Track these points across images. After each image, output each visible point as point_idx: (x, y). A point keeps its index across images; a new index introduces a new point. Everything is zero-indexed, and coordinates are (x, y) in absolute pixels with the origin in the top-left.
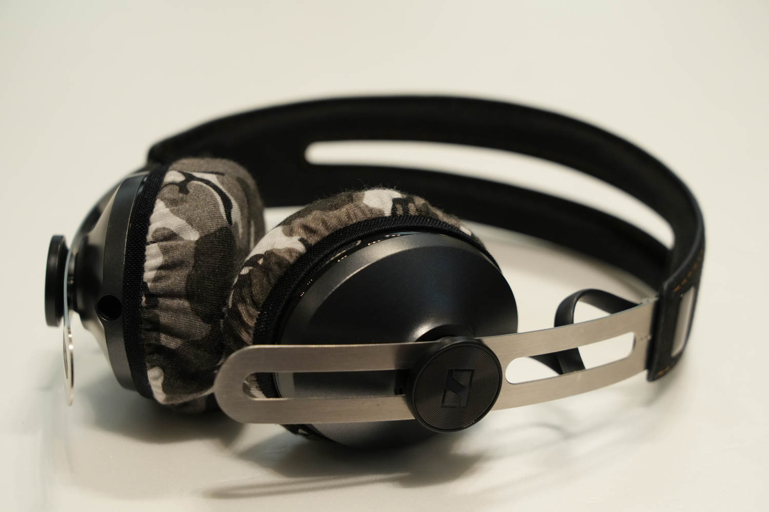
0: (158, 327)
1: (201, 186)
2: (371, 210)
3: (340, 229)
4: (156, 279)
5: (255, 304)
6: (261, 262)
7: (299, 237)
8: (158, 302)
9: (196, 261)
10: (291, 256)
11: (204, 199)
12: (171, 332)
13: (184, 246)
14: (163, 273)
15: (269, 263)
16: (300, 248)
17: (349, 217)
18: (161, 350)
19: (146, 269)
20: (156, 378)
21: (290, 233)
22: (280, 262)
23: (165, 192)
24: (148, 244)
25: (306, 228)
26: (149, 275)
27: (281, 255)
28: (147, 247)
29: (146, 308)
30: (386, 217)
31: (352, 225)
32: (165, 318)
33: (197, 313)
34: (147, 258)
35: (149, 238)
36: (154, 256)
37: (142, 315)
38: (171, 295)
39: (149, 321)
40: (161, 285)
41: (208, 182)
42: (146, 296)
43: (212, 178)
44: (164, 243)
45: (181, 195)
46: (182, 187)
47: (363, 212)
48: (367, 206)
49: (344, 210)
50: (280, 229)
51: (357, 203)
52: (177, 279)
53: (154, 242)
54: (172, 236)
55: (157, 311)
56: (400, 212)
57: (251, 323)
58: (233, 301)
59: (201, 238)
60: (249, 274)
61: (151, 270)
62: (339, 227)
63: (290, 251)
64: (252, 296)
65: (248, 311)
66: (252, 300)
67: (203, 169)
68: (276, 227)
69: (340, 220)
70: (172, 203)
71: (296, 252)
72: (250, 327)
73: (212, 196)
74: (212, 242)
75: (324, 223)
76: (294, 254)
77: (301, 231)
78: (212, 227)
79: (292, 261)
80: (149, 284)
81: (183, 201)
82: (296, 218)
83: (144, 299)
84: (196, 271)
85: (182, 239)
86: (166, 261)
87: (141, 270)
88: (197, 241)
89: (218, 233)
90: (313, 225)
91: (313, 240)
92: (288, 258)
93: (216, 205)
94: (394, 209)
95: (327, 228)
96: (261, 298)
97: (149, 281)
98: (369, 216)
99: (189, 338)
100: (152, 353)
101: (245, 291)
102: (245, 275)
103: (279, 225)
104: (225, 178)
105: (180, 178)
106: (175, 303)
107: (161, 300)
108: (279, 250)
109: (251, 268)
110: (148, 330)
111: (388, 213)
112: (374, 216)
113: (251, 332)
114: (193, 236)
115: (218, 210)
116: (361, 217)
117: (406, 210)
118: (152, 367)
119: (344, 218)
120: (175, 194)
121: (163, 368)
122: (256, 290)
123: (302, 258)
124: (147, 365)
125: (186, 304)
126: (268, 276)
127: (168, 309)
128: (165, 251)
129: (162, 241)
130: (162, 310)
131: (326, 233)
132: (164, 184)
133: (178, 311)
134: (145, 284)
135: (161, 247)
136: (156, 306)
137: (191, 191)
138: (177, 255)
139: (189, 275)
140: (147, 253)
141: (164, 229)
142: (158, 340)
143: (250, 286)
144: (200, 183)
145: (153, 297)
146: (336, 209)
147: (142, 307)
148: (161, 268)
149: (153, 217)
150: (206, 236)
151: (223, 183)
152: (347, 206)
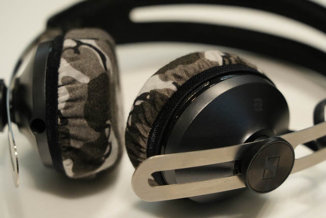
0: (68, 136)
1: (87, 49)
2: (211, 63)
3: (196, 75)
4: (66, 108)
5: (148, 124)
6: (148, 97)
7: (172, 82)
8: (68, 121)
9: (89, 95)
10: (168, 93)
11: (90, 57)
12: (76, 138)
13: (82, 87)
14: (70, 104)
15: (155, 98)
16: (174, 88)
17: (200, 68)
18: (71, 149)
19: (59, 102)
20: (68, 165)
21: (165, 79)
22: (162, 97)
23: (66, 53)
24: (59, 87)
25: (176, 76)
26: (61, 106)
27: (162, 93)
28: (59, 89)
29: (61, 125)
30: (220, 66)
31: (203, 72)
32: (72, 132)
33: (92, 127)
34: (59, 95)
35: (60, 82)
36: (64, 94)
37: (59, 129)
38: (76, 117)
39: (63, 133)
40: (69, 111)
41: (90, 46)
42: (60, 118)
43: (92, 42)
44: (69, 86)
45: (76, 55)
46: (76, 50)
47: (207, 64)
48: (209, 60)
49: (196, 63)
50: (157, 77)
51: (202, 59)
52: (78, 108)
53: (63, 85)
54: (73, 81)
55: (67, 127)
56: (227, 63)
57: (146, 135)
58: (132, 122)
59: (91, 81)
60: (141, 104)
61: (63, 102)
62: (195, 74)
63: (168, 90)
64: (145, 119)
65: (143, 128)
66: (146, 121)
67: (85, 37)
68: (154, 75)
69: (195, 70)
70: (70, 60)
71: (172, 91)
72: (146, 138)
73: (94, 54)
74: (98, 83)
75: (186, 71)
76: (170, 92)
77: (173, 77)
78: (97, 74)
79: (169, 96)
80: (62, 111)
81: (77, 59)
82: (167, 70)
83: (59, 120)
84: (90, 102)
85: (79, 83)
86: (71, 97)
87: (56, 103)
88: (89, 83)
89: (100, 78)
90: (180, 74)
91: (180, 83)
92: (167, 94)
93: (97, 60)
94: (224, 61)
95: (188, 75)
96: (151, 120)
97: (62, 109)
98: (211, 66)
99: (87, 141)
100: (65, 151)
101: (140, 116)
102: (139, 105)
103: (156, 74)
104: (100, 42)
105: (74, 44)
106: (78, 121)
107: (70, 120)
108: (161, 90)
109: (142, 101)
110: (63, 138)
111: (221, 63)
112: (214, 66)
113: (146, 140)
114: (85, 80)
115: (99, 63)
116: (207, 67)
117: (230, 61)
118: (66, 158)
119: (197, 68)
120: (71, 54)
121: (73, 159)
122: (148, 115)
123: (175, 94)
124: (63, 158)
125: (85, 122)
126: (155, 106)
127: (74, 125)
128: (70, 91)
129: (68, 84)
130: (70, 126)
131: (188, 78)
132: (63, 49)
133: (80, 126)
134: (60, 111)
135: (68, 88)
136: (67, 123)
137: (81, 52)
138: (78, 93)
139: (86, 104)
140: (59, 92)
141: (68, 77)
142: (69, 143)
143: (144, 112)
144: (86, 47)
145: (65, 119)
146: (191, 63)
147: (58, 125)
148: (68, 101)
149: (60, 70)
150: (94, 80)
151: (99, 45)
152: (198, 61)
